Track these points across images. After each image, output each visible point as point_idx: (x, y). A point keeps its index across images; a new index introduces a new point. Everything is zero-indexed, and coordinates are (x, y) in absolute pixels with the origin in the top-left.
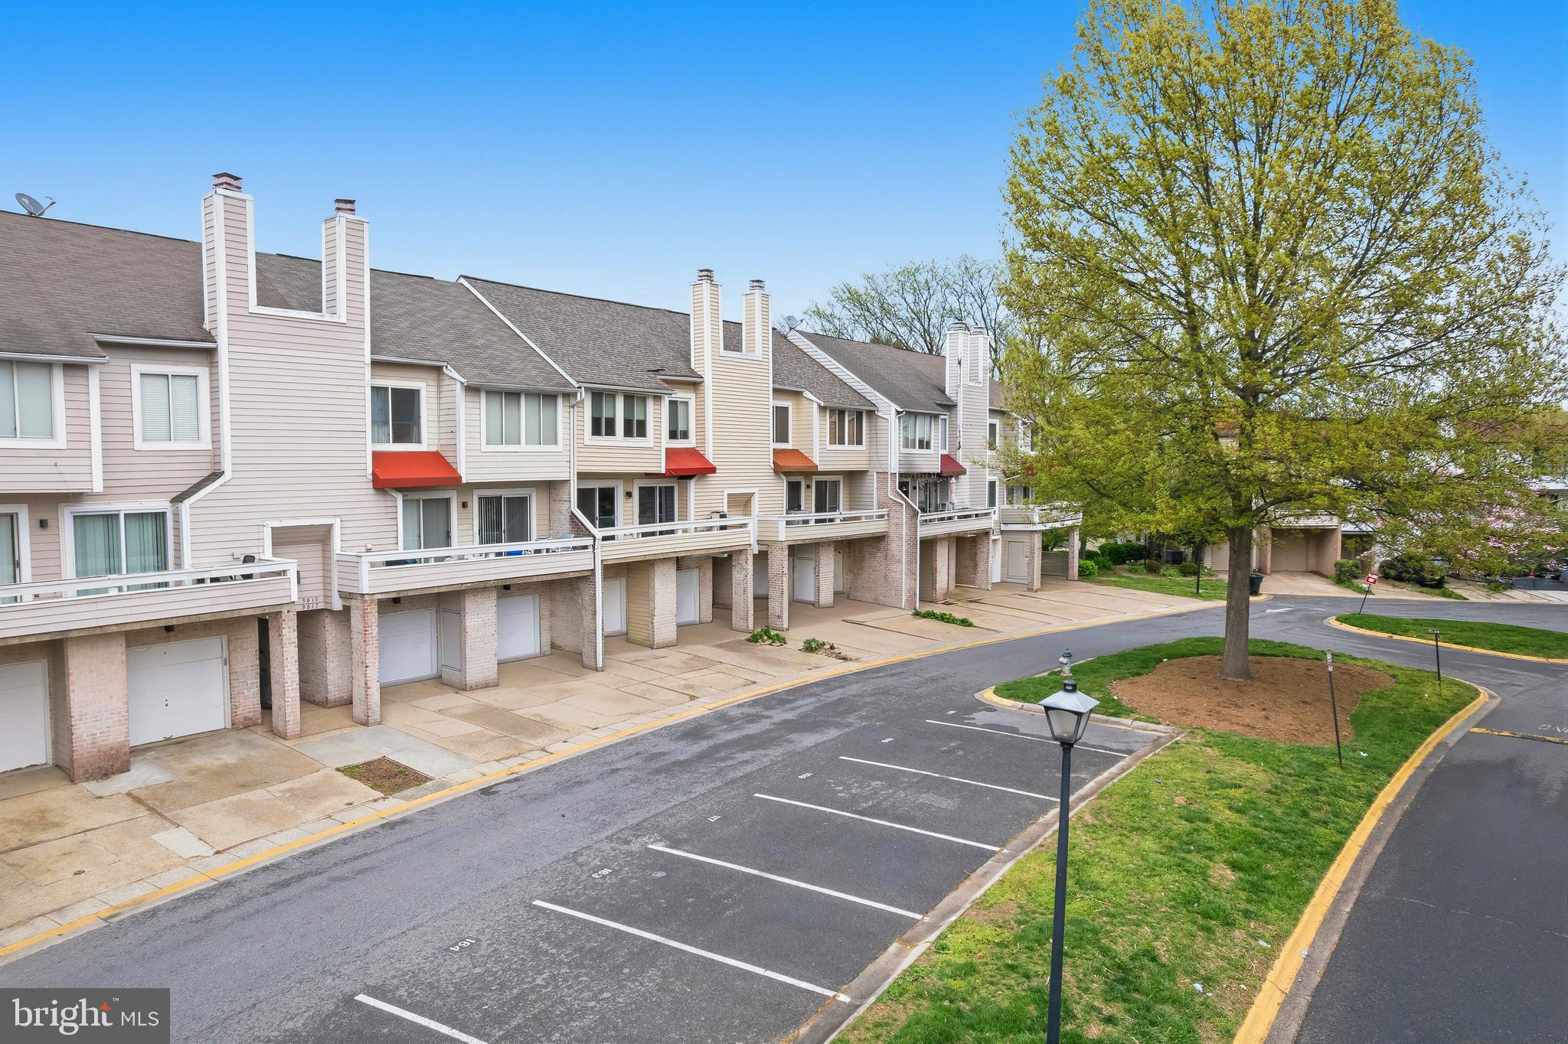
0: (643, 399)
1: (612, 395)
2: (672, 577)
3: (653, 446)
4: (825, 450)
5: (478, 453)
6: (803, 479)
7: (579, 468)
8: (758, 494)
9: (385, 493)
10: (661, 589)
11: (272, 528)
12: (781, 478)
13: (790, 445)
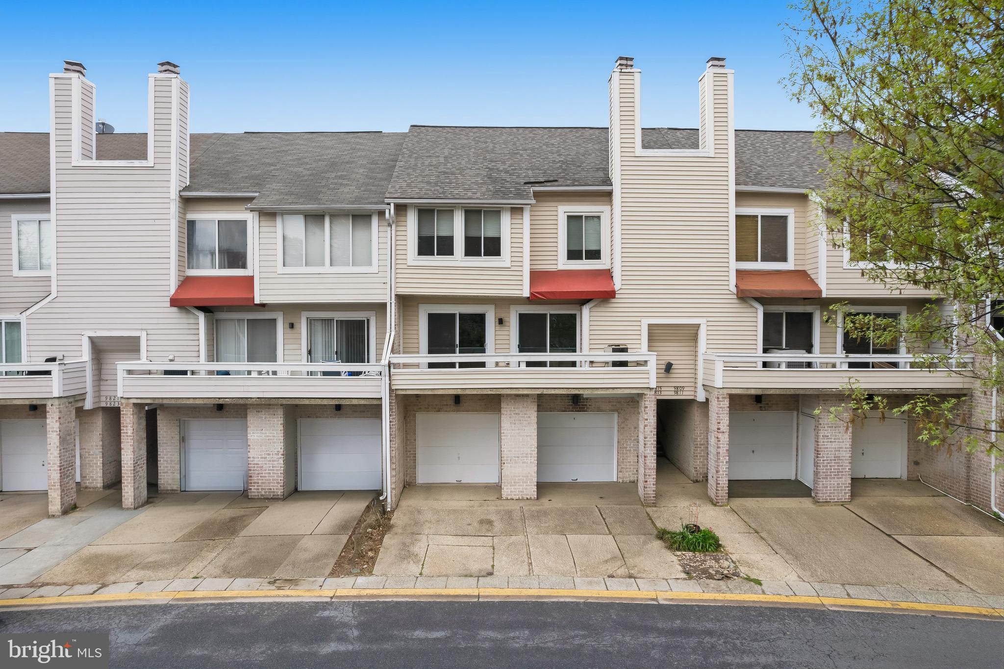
0: (495, 213)
1: (447, 211)
2: (529, 417)
3: (509, 266)
4: (840, 270)
5: (275, 275)
6: (817, 309)
7: (399, 290)
8: (705, 326)
9: (188, 312)
10: (512, 430)
11: (89, 337)
12: (752, 307)
13: (789, 265)
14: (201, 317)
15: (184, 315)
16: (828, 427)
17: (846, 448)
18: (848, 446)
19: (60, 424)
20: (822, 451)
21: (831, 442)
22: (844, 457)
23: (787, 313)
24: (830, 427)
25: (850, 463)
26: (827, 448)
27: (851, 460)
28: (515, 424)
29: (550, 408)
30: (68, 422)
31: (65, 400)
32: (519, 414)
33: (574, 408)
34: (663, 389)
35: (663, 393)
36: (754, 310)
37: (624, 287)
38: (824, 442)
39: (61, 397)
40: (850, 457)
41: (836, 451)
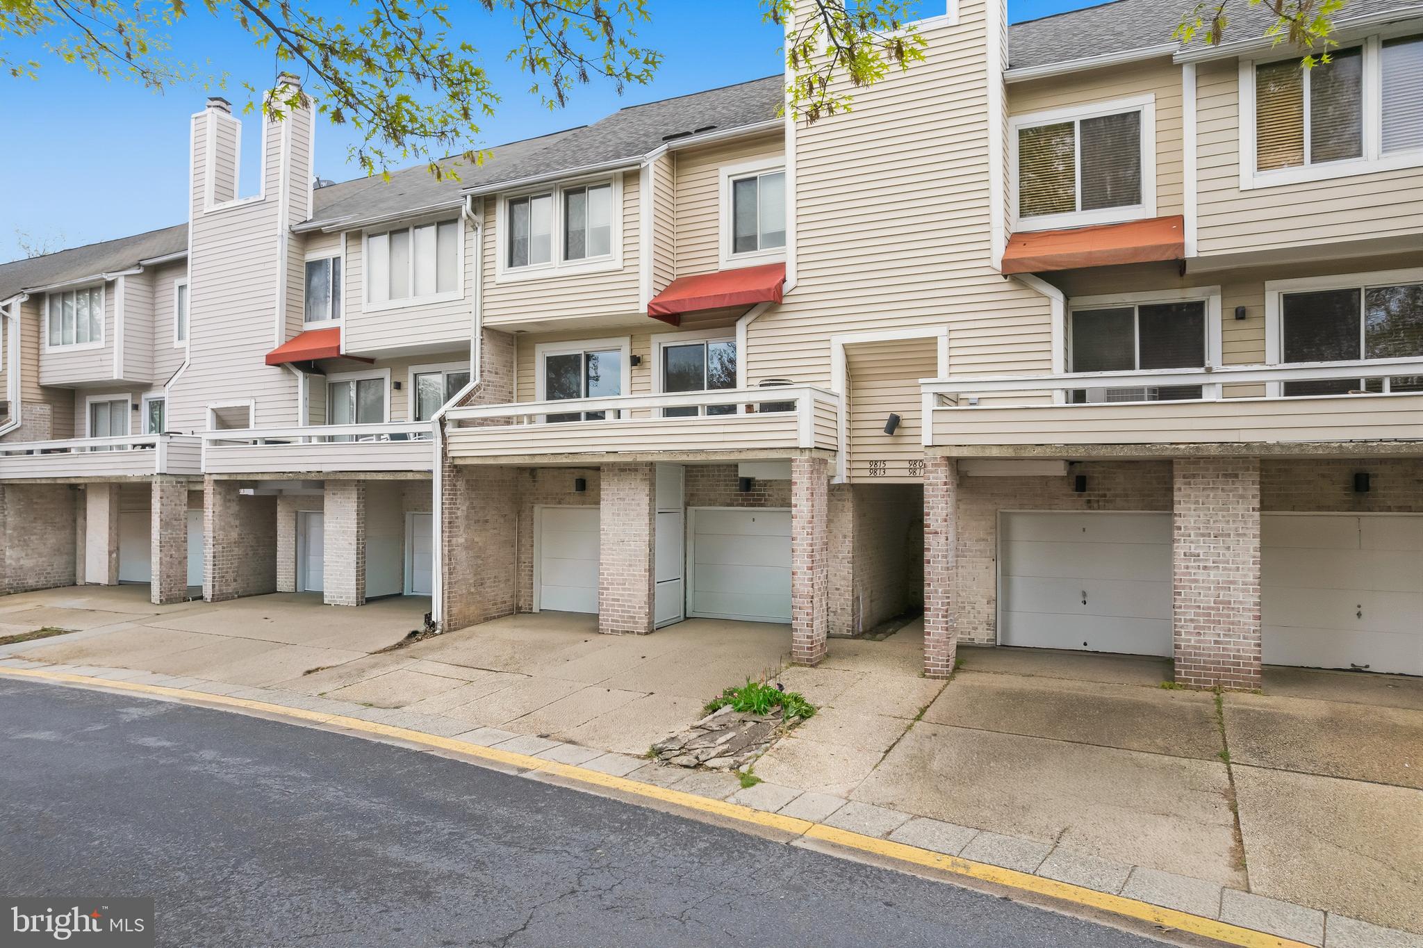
1: (545, 197)
2: (638, 505)
3: (620, 267)
4: (1234, 194)
5: (360, 315)
6: (1213, 293)
7: (486, 320)
8: (946, 339)
9: (289, 372)
10: (615, 525)
11: (212, 409)
12: (1041, 295)
13: (1147, 209)
14: (300, 375)
15: (286, 377)
16: (1197, 535)
17: (1245, 584)
18: (1251, 579)
19: (163, 505)
20: (1184, 587)
21: (1205, 568)
22: (1241, 602)
23: (1142, 309)
24: (1203, 535)
25: (1256, 618)
26: (1196, 581)
27: (1260, 610)
28: (619, 515)
29: (710, 500)
30: (175, 505)
31: (173, 479)
32: (624, 499)
33: (746, 500)
34: (888, 465)
35: (888, 473)
36: (1043, 301)
37: (802, 283)
38: (1187, 567)
39: (165, 474)
40: (1255, 604)
41: (1218, 588)
